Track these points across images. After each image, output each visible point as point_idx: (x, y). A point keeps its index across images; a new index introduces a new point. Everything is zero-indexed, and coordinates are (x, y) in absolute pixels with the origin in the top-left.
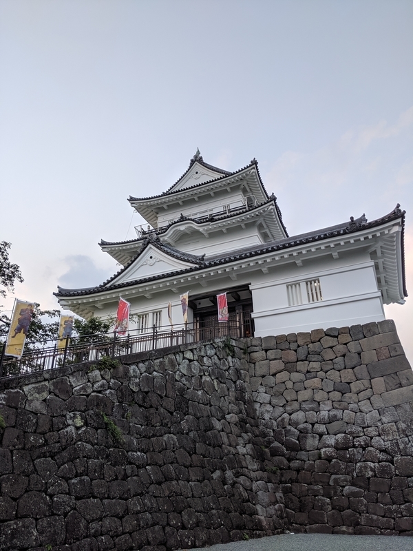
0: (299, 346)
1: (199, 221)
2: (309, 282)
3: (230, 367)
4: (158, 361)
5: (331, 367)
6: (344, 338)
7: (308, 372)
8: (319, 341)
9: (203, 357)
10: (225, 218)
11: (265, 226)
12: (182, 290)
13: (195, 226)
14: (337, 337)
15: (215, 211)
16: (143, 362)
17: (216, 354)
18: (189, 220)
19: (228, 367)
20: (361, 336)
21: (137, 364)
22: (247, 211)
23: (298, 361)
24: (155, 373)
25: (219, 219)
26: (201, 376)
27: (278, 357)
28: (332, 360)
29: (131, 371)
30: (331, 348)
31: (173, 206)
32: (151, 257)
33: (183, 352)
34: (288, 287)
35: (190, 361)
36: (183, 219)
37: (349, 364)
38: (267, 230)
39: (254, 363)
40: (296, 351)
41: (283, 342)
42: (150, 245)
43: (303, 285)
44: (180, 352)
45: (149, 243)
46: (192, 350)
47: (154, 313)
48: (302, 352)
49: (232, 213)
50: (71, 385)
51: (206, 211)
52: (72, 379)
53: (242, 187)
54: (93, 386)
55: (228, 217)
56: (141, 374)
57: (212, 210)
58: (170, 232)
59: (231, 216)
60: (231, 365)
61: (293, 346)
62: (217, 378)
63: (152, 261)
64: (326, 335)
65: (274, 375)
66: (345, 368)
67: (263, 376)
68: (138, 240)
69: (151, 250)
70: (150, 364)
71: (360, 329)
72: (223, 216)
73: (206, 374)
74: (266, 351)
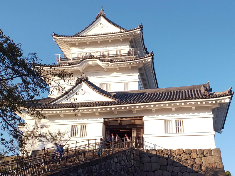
0: (169, 157)
2: (177, 121)
3: (132, 166)
4: (103, 163)
5: (185, 170)
6: (193, 156)
7: (173, 172)
8: (180, 155)
9: (121, 160)
11: (143, 70)
16: (98, 164)
17: (126, 159)
18: (95, 58)
19: (131, 166)
20: (203, 155)
21: (95, 165)
23: (168, 165)
24: (102, 170)
26: (120, 171)
27: (157, 161)
28: (186, 167)
29: (93, 169)
30: (187, 160)
32: (82, 90)
33: (113, 158)
34: (165, 122)
35: (116, 163)
38: (144, 72)
39: (143, 164)
40: (167, 159)
41: (160, 154)
42: (82, 83)
43: (174, 122)
45: (81, 81)
46: (117, 157)
47: (81, 126)
56: (97, 171)
58: (82, 64)
62: (127, 172)
63: (82, 92)
64: (184, 152)
65: (154, 171)
66: (193, 172)
67: (148, 172)
69: (83, 86)
70: (100, 165)
71: (203, 152)
73: (122, 170)
74: (150, 157)
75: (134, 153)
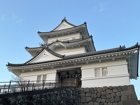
0: (98, 92)
1: (63, 43)
2: (103, 68)
4: (44, 94)
5: (109, 101)
6: (115, 90)
7: (101, 102)
8: (106, 91)
9: (61, 94)
10: (73, 42)
11: (88, 47)
12: (55, 68)
13: (62, 44)
14: (112, 90)
15: (69, 39)
16: (39, 94)
17: (66, 93)
18: (60, 42)
19: (70, 98)
20: (121, 90)
21: (36, 94)
22: (81, 40)
23: (97, 98)
24: (43, 98)
25: (71, 42)
26: (60, 101)
27: (90, 96)
28: (110, 98)
29: (34, 97)
30: (110, 94)
31: (54, 36)
32: (45, 54)
33: (54, 91)
34: (95, 70)
35: (56, 95)
36: (57, 41)
37: (116, 100)
38: (88, 48)
39: (81, 98)
40: (97, 94)
41: (92, 90)
42: (45, 50)
43: (101, 69)
44: (53, 91)
45: (44, 49)
46: (57, 91)
47: (43, 76)
48: (99, 95)
49: (76, 41)
50: (10, 101)
51: (66, 39)
52: (11, 98)
53: (80, 31)
54: (18, 102)
55: (74, 42)
56: (37, 98)
57: (68, 39)
58: (52, 46)
59: (76, 42)
60: (72, 98)
61: (96, 92)
62: (66, 102)
63: (45, 56)
64: (108, 89)
65: (88, 103)
66: (115, 102)
67: (84, 103)
68: (40, 48)
69: (45, 52)
70: (41, 95)
71: (121, 88)
72: (72, 41)
73: (62, 100)
74: (85, 93)
75: (74, 90)
